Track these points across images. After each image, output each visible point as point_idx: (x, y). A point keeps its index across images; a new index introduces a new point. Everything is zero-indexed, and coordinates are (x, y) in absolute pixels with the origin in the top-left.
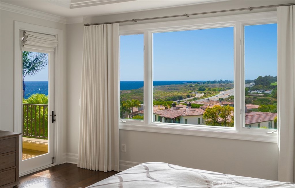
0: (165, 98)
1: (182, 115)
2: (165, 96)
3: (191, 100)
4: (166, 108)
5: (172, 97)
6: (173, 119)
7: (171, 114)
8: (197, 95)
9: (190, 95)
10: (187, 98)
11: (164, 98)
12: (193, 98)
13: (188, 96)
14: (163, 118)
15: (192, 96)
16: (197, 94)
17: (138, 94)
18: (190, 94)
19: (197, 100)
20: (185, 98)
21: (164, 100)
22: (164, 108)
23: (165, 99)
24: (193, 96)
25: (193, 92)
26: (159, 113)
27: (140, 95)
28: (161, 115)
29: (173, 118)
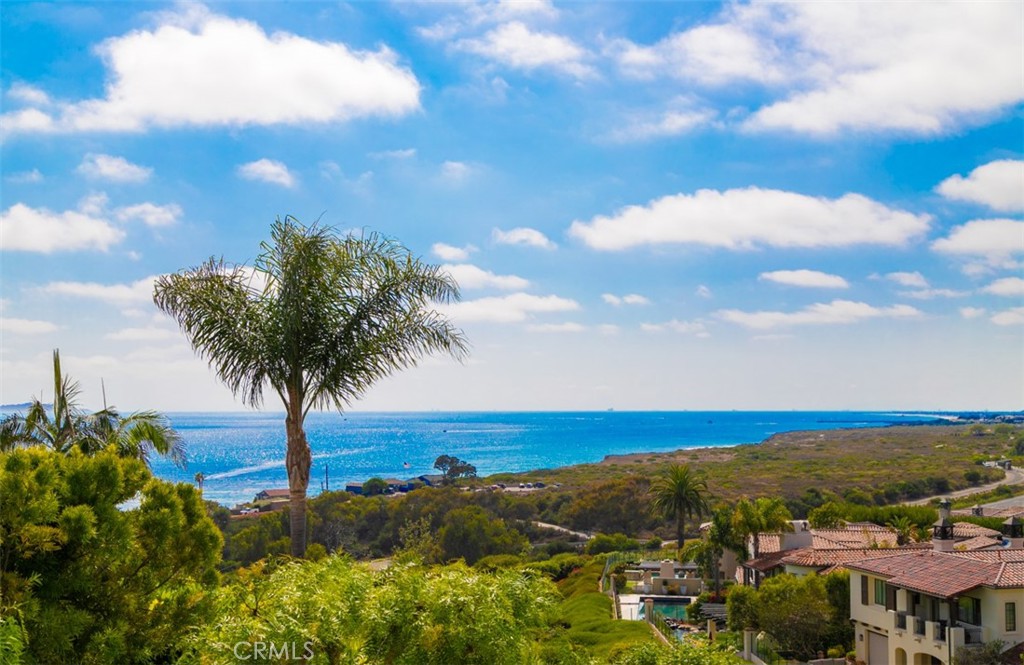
0: (876, 486)
1: (990, 582)
2: (872, 476)
3: (986, 497)
4: (901, 541)
5: (903, 482)
6: (949, 600)
7: (934, 574)
8: (1008, 474)
9: (982, 475)
10: (966, 487)
11: (870, 486)
12: (994, 486)
13: (974, 480)
14: (898, 592)
15: (987, 481)
16: (1010, 469)
17: (761, 467)
18: (978, 469)
19: (1012, 497)
20: (958, 489)
21: (869, 496)
22: (892, 539)
23: (876, 491)
24: (994, 480)
25: (989, 460)
26: (883, 569)
27: (769, 470)
28: (891, 577)
29: (948, 593)
